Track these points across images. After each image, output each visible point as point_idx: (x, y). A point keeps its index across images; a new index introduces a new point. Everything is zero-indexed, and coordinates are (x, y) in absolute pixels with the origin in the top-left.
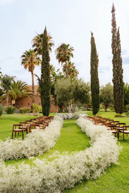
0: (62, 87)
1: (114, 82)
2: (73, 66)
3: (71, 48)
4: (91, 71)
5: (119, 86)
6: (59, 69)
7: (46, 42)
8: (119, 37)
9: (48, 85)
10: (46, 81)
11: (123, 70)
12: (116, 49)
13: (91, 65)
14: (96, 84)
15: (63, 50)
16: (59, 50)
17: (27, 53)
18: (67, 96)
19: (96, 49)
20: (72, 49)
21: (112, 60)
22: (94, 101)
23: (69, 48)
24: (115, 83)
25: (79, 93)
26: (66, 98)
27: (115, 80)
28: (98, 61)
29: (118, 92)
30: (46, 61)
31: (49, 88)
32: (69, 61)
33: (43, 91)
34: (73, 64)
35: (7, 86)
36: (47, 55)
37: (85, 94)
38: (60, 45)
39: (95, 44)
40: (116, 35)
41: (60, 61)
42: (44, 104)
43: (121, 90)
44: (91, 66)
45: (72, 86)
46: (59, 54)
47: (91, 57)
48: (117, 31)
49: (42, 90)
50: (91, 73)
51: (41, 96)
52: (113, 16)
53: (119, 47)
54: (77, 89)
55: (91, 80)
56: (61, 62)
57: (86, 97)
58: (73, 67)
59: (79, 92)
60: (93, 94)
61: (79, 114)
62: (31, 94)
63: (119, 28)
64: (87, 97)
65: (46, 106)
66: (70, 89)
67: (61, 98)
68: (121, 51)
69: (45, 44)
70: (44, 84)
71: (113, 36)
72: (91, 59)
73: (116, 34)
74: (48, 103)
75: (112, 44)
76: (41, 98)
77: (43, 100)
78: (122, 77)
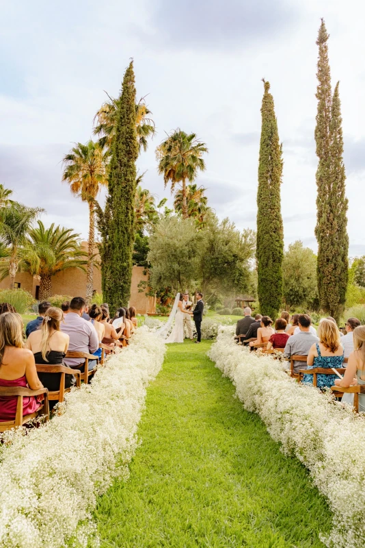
0: (170, 240)
1: (321, 234)
2: (202, 196)
3: (199, 145)
4: (260, 195)
5: (336, 246)
6: (166, 200)
7: (128, 102)
8: (339, 109)
9: (126, 228)
10: (122, 217)
11: (347, 201)
12: (327, 142)
13: (261, 176)
14: (273, 234)
15: (177, 147)
16: (167, 146)
17: (80, 151)
18: (181, 268)
19: (276, 129)
20: (201, 148)
21: (316, 172)
22: (264, 287)
23: (194, 143)
24: (322, 237)
25: (220, 260)
26: (179, 274)
27: (324, 230)
28: (282, 164)
29: (333, 265)
30: (126, 159)
31: (129, 238)
32: (191, 179)
33: (109, 247)
34: (202, 191)
35: (14, 234)
36: (128, 140)
37: (238, 264)
38: (171, 133)
39: (274, 116)
40: (329, 104)
41: (167, 177)
42: (109, 289)
43: (340, 258)
44: (260, 179)
45: (200, 239)
46: (167, 157)
47: (261, 152)
48: (332, 94)
49: (107, 245)
50: (259, 201)
51: (102, 264)
52: (323, 53)
53: (338, 136)
54: (212, 248)
55: (259, 222)
56: (170, 182)
57: (241, 275)
58: (201, 200)
59: (217, 258)
60: (262, 264)
61: (215, 325)
62: (85, 263)
63: (337, 85)
64: (243, 274)
65: (115, 295)
66: (192, 248)
67: (163, 274)
68: (344, 148)
69: (125, 110)
70: (115, 226)
71: (322, 108)
72: (260, 160)
73: (329, 101)
74: (122, 286)
75: (317, 128)
76: (102, 269)
77: (108, 274)
78: (345, 221)
